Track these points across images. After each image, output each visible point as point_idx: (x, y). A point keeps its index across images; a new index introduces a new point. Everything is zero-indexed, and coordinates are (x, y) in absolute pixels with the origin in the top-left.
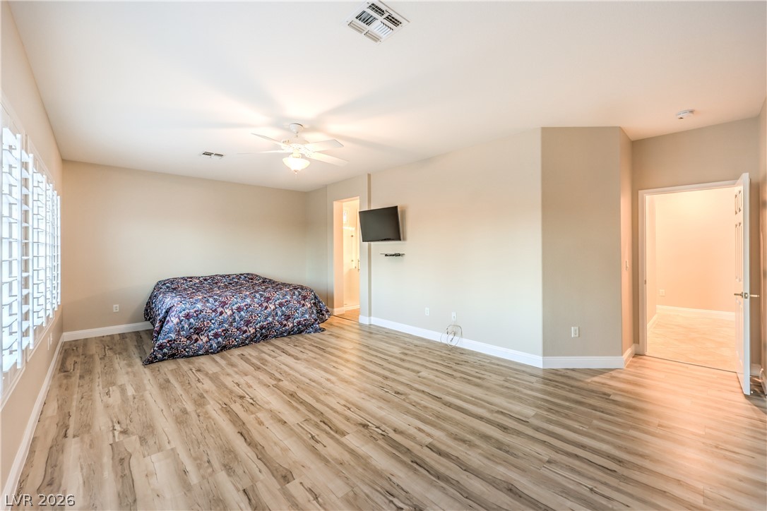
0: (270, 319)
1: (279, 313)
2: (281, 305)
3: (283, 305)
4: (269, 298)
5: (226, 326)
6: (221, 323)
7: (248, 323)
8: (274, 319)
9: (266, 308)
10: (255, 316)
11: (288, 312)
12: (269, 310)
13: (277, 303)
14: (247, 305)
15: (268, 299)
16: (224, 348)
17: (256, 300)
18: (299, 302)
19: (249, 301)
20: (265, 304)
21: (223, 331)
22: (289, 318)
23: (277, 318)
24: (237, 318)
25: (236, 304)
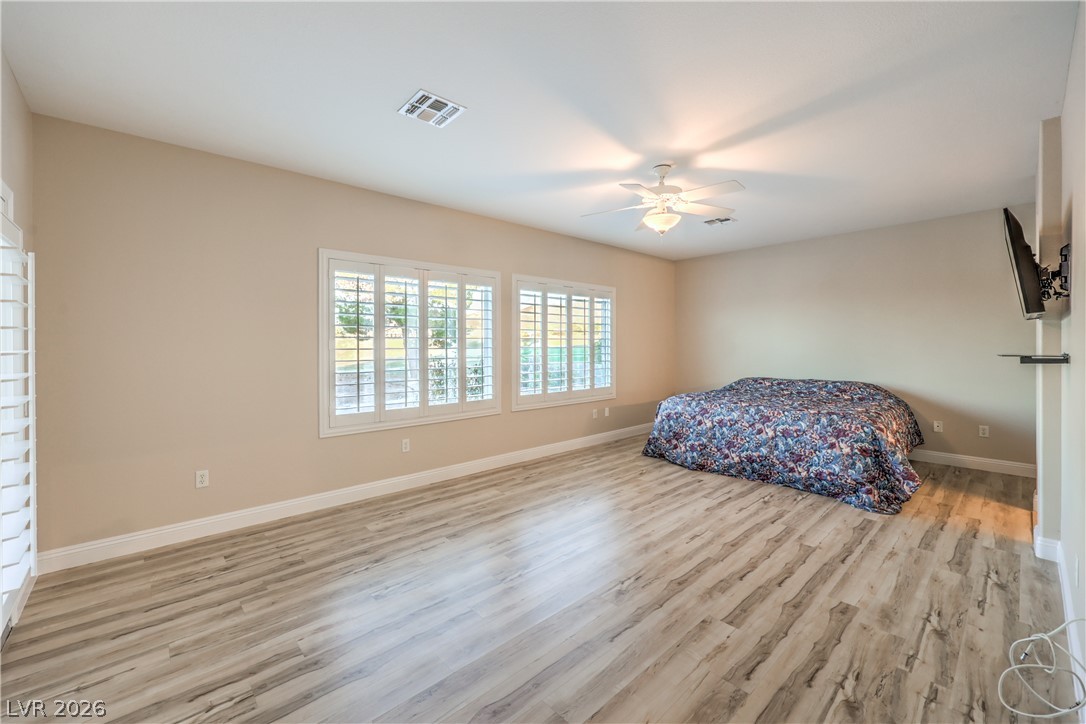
0: (764, 451)
1: (781, 446)
2: (785, 434)
3: (790, 436)
4: (768, 417)
5: (705, 440)
6: (699, 435)
7: (730, 445)
8: (771, 452)
9: (760, 432)
10: (742, 439)
11: (797, 449)
12: (764, 436)
13: (780, 428)
14: (732, 420)
15: (766, 419)
16: (701, 468)
17: (747, 416)
18: (823, 438)
19: (736, 416)
20: (759, 426)
21: (700, 445)
22: (800, 460)
23: (776, 453)
24: (718, 434)
25: (719, 415)
